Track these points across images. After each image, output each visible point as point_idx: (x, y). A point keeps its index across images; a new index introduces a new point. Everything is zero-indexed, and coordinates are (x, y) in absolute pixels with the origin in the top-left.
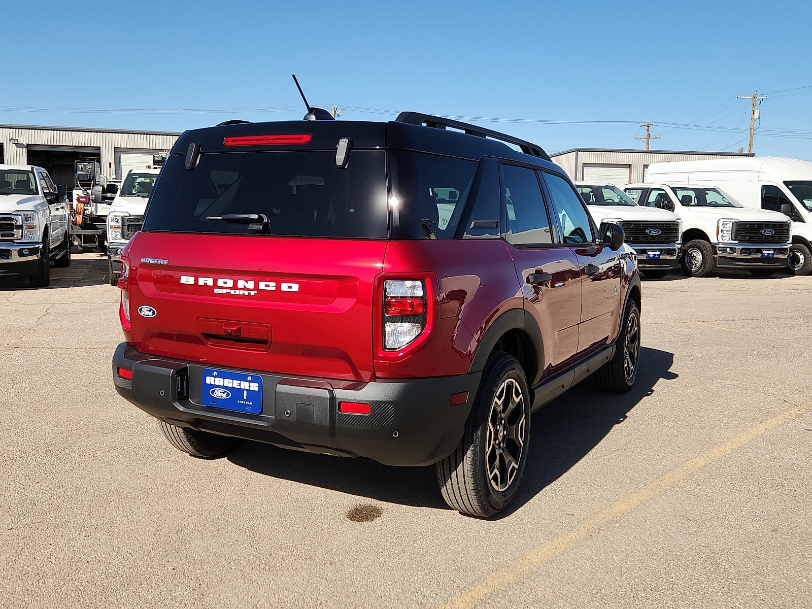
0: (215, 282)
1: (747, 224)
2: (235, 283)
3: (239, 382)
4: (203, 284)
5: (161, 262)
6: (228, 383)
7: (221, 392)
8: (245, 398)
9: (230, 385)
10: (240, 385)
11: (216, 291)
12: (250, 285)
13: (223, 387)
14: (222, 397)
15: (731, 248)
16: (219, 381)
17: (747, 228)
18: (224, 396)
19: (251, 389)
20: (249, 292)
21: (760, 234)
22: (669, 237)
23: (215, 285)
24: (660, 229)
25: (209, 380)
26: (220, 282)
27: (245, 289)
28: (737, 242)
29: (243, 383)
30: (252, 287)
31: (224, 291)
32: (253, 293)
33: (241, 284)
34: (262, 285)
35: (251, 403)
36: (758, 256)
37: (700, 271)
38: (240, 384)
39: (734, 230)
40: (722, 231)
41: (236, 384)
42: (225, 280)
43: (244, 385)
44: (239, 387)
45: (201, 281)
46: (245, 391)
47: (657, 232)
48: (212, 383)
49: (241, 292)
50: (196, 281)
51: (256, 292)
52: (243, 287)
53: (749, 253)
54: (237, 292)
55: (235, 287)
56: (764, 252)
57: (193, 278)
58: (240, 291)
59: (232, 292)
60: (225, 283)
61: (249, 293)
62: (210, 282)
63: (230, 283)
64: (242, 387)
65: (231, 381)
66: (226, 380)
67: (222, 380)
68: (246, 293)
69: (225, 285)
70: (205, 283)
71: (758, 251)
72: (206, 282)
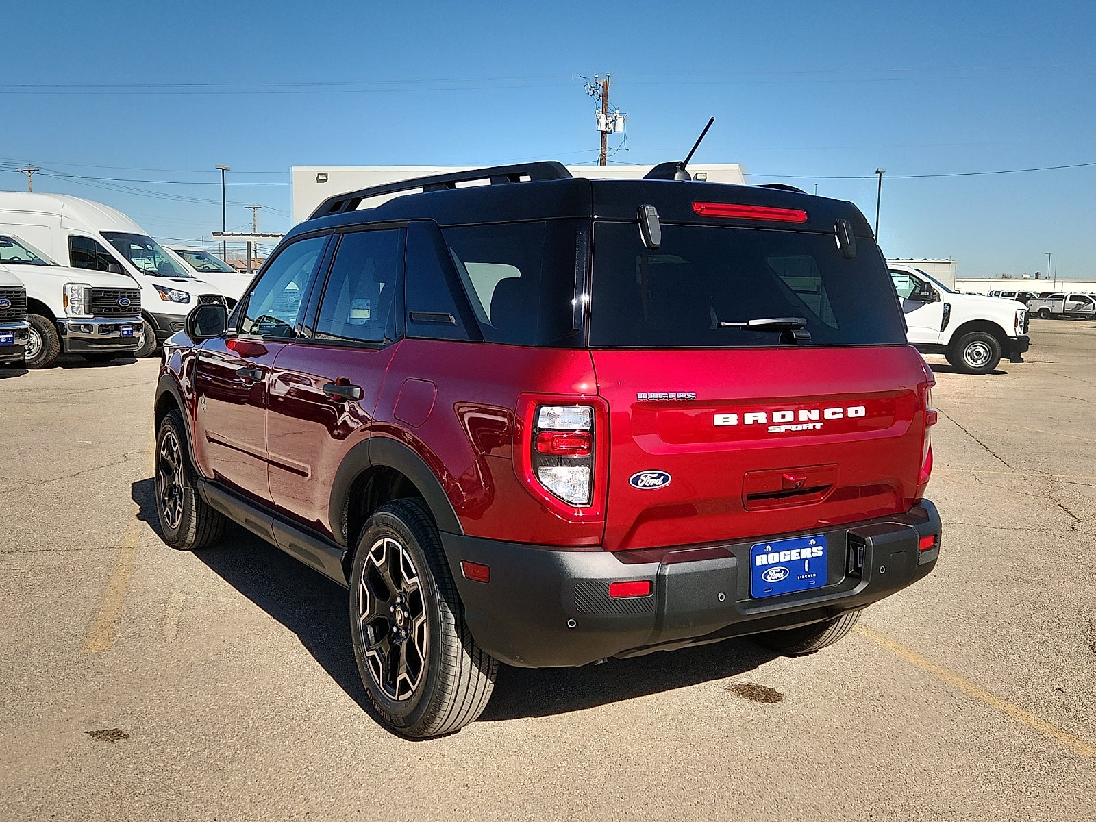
0: (769, 418)
1: (102, 291)
2: (796, 416)
3: (798, 551)
4: (752, 422)
5: (681, 395)
6: (784, 556)
7: (776, 573)
8: (807, 570)
9: (788, 559)
10: (800, 555)
11: (772, 429)
12: (815, 415)
13: (780, 564)
14: (778, 578)
15: (85, 326)
16: (774, 558)
17: (102, 297)
18: (781, 576)
19: (814, 555)
20: (814, 424)
21: (116, 305)
22: (20, 311)
23: (770, 422)
24: (10, 299)
25: (761, 560)
26: (777, 417)
27: (809, 421)
28: (92, 316)
29: (803, 551)
30: (817, 418)
31: (783, 429)
32: (818, 426)
33: (804, 415)
34: (828, 414)
35: (814, 575)
36: (117, 335)
37: (40, 360)
38: (800, 553)
39: (87, 300)
40: (71, 301)
41: (793, 555)
42: (783, 413)
43: (806, 553)
44: (799, 558)
45: (749, 419)
46: (807, 562)
47: (6, 305)
48: (765, 563)
49: (805, 427)
50: (741, 419)
51: (822, 424)
52: (806, 419)
53: (107, 331)
54: (800, 427)
55: (797, 421)
56: (123, 329)
57: (735, 416)
58: (804, 425)
59: (793, 428)
60: (783, 416)
61: (814, 426)
62: (762, 418)
63: (790, 416)
64: (803, 556)
65: (788, 552)
66: (782, 554)
67: (776, 555)
68: (810, 426)
69: (783, 420)
70: (754, 421)
71: (117, 328)
72: (755, 419)
